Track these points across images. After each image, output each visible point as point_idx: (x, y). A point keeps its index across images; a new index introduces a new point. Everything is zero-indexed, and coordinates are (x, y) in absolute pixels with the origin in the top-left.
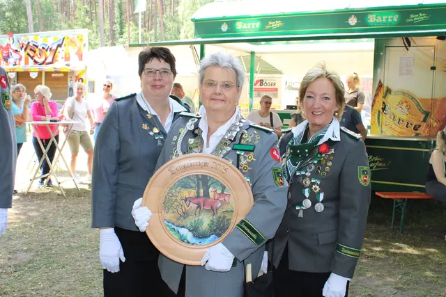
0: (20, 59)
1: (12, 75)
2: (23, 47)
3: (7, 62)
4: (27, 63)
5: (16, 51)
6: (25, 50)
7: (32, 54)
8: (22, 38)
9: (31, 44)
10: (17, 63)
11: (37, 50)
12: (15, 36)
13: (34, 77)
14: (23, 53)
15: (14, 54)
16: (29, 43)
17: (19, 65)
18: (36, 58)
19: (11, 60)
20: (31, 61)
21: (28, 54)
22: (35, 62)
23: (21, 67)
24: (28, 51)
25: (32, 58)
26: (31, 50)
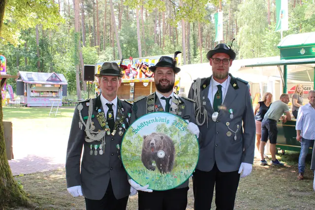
0: (137, 74)
1: (132, 85)
2: (138, 66)
3: (128, 76)
4: (141, 76)
5: (135, 69)
6: (140, 68)
7: (144, 70)
8: (139, 61)
9: (144, 64)
10: (135, 77)
11: (148, 68)
12: (134, 59)
13: (146, 86)
14: (138, 70)
15: (133, 71)
16: (142, 63)
17: (136, 77)
18: (147, 73)
19: (131, 75)
20: (143, 75)
21: (142, 71)
22: (147, 76)
23: (137, 79)
24: (142, 68)
25: (144, 73)
26: (144, 68)
